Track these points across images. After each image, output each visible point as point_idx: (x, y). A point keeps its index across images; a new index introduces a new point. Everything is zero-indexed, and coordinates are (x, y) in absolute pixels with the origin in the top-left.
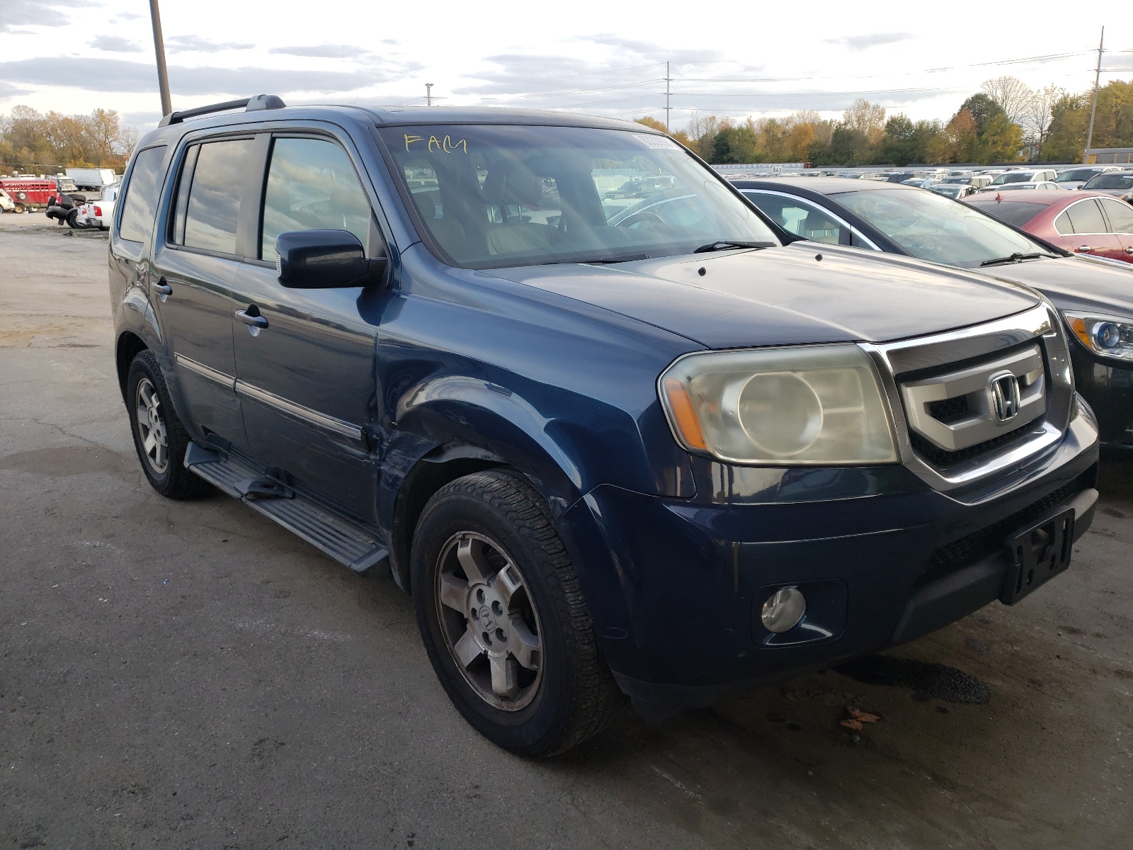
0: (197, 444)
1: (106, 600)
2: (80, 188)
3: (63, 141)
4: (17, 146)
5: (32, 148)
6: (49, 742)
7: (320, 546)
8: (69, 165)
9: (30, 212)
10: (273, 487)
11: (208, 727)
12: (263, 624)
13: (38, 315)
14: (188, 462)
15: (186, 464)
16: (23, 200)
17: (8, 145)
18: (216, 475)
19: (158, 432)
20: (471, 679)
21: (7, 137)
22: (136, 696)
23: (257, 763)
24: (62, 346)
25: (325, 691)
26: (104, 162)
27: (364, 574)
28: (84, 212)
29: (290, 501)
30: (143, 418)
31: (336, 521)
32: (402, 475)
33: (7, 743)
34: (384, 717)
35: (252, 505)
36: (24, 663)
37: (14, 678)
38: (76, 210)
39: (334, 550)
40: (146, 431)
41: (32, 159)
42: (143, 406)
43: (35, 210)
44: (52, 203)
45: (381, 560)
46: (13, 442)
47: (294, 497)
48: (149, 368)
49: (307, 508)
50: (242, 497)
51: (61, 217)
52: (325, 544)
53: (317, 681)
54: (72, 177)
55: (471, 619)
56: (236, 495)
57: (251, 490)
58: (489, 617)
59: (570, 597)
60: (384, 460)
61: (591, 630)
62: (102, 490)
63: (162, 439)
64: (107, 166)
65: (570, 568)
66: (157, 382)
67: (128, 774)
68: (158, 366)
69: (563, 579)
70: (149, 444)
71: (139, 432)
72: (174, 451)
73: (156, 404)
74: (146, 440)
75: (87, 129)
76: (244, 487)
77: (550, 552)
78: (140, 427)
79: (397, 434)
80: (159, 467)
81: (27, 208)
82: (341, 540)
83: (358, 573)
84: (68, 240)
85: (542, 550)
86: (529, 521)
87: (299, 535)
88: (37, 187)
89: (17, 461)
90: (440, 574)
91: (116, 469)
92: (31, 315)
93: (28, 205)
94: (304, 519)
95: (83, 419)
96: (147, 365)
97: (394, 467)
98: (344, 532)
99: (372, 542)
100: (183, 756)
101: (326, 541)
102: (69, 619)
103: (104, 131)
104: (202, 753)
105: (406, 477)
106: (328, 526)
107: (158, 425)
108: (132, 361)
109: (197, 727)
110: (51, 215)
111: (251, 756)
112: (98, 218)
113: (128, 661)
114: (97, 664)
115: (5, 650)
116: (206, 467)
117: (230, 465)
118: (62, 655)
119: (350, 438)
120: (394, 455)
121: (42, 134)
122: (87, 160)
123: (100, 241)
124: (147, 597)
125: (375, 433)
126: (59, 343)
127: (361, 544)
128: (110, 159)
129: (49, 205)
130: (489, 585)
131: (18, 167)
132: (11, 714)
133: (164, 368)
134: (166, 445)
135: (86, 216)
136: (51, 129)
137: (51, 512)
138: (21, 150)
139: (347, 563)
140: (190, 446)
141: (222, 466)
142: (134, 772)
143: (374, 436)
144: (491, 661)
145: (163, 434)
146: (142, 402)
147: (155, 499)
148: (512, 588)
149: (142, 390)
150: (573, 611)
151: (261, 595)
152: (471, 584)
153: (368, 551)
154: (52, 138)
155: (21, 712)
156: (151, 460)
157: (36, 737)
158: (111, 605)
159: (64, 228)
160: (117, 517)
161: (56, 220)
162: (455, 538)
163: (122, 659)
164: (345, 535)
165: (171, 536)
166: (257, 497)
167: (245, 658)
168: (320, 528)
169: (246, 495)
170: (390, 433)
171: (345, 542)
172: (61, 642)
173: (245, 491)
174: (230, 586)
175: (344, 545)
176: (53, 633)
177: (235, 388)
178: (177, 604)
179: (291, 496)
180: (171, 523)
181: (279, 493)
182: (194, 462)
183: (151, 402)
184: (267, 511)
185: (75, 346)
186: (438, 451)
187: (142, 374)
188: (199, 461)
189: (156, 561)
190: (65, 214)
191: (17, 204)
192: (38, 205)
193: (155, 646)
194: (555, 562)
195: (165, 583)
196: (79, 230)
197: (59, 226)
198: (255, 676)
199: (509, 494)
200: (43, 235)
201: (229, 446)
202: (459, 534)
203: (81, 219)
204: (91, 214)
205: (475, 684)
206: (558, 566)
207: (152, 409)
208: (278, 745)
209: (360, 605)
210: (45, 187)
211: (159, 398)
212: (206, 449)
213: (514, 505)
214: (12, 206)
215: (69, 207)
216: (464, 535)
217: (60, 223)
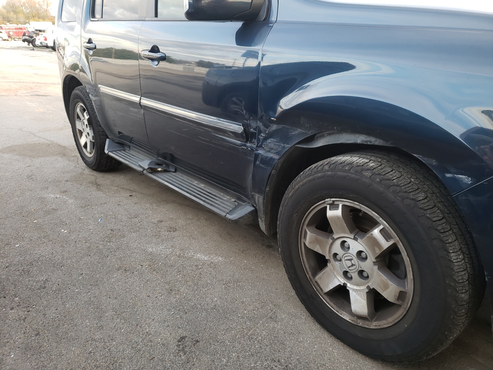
0: (112, 140)
1: (66, 231)
2: (37, 30)
3: (28, 9)
4: (8, 12)
5: (15, 12)
6: (36, 335)
7: (202, 202)
8: (31, 20)
9: (15, 40)
10: (162, 165)
11: (143, 325)
12: (164, 249)
13: (20, 82)
14: (107, 150)
15: (106, 152)
16: (12, 35)
17: (4, 11)
18: (125, 158)
19: (88, 133)
20: (328, 300)
21: (4, 7)
22: (92, 299)
23: (183, 357)
24: (32, 95)
25: (215, 299)
26: (47, 19)
27: (236, 222)
28: (39, 39)
29: (174, 174)
30: (79, 125)
31: (207, 187)
32: (276, 157)
33: (8, 335)
34: (261, 320)
35: (151, 175)
36: (18, 273)
37: (12, 284)
38: (35, 39)
39: (211, 205)
40: (81, 133)
41: (15, 18)
42: (79, 119)
43: (17, 39)
44: (24, 35)
45: (248, 213)
46: (9, 140)
47: (175, 172)
48: (82, 96)
49: (185, 178)
50: (143, 170)
51: (29, 42)
52: (204, 201)
53: (208, 291)
54: (32, 26)
55: (332, 260)
56: (140, 169)
57: (151, 166)
58: (352, 261)
59: (453, 256)
60: (261, 146)
61: (467, 282)
62: (58, 166)
63: (90, 137)
64: (48, 21)
65: (451, 232)
66: (88, 105)
67: (94, 364)
68: (88, 94)
69: (447, 242)
70: (83, 141)
71: (77, 134)
72: (98, 145)
73: (87, 117)
74: (81, 138)
75: (38, 4)
76: (146, 164)
77: (434, 219)
78: (77, 131)
79: (274, 127)
80: (89, 153)
81: (14, 39)
82: (214, 199)
83: (232, 221)
84: (32, 52)
85: (427, 217)
86: (411, 194)
87: (185, 195)
88: (18, 29)
89: (11, 150)
90: (305, 227)
91: (64, 155)
92: (16, 82)
93: (14, 37)
94: (185, 184)
95: (44, 129)
96: (81, 94)
97: (269, 151)
98: (213, 193)
99: (234, 200)
100: (130, 350)
101: (204, 199)
102: (44, 243)
103: (46, 4)
104: (143, 347)
105: (279, 159)
106: (201, 188)
107: (88, 130)
108: (71, 93)
109: (135, 325)
110: (24, 41)
111: (178, 351)
112: (46, 42)
113: (84, 272)
114: (64, 275)
115: (6, 263)
116: (118, 153)
117: (132, 152)
118: (42, 268)
119: (231, 132)
120: (270, 143)
121: (19, 6)
122: (39, 18)
123: (47, 52)
124: (90, 229)
125: (252, 128)
126: (30, 94)
127: (227, 201)
128: (49, 17)
129: (23, 36)
130: (355, 239)
131: (9, 21)
132: (11, 311)
133: (92, 95)
134: (94, 141)
135: (40, 41)
136: (23, 4)
137: (31, 177)
138: (10, 13)
139: (223, 214)
140: (107, 141)
141: (127, 153)
142: (98, 363)
143: (252, 130)
144: (351, 292)
145: (91, 134)
146: (78, 117)
147: (88, 171)
148: (385, 244)
149: (78, 110)
150: (456, 267)
151: (159, 230)
152: (335, 236)
153: (234, 207)
154: (24, 8)
155: (17, 310)
156: (84, 150)
157: (28, 331)
158: (69, 234)
159: (30, 47)
160: (67, 181)
161: (26, 43)
162: (324, 203)
163: (79, 271)
164: (216, 196)
165: (99, 192)
166: (153, 171)
167: (157, 273)
168: (198, 190)
169: (146, 170)
170: (267, 126)
171: (217, 200)
172: (41, 259)
173: (146, 167)
174: (139, 224)
175: (217, 202)
176: (35, 252)
177: (140, 103)
178: (109, 235)
179: (174, 171)
180: (98, 185)
181: (166, 169)
182: (111, 150)
183: (84, 116)
184: (162, 179)
185: (39, 95)
186: (311, 139)
187: (78, 100)
188: (113, 150)
189: (93, 207)
190: (31, 41)
191: (9, 37)
192: (18, 37)
193: (99, 263)
194: (439, 228)
195: (99, 221)
196: (37, 48)
197: (28, 46)
198: (167, 287)
199: (387, 172)
200: (21, 50)
201: (131, 140)
202: (329, 200)
203: (38, 43)
204: (42, 40)
205: (332, 304)
206: (442, 231)
207: (84, 121)
208: (195, 342)
209: (221, 237)
210: (21, 29)
211: (89, 113)
212: (117, 143)
213: (395, 181)
214: (7, 38)
215: (32, 37)
216: (334, 201)
217: (29, 45)
